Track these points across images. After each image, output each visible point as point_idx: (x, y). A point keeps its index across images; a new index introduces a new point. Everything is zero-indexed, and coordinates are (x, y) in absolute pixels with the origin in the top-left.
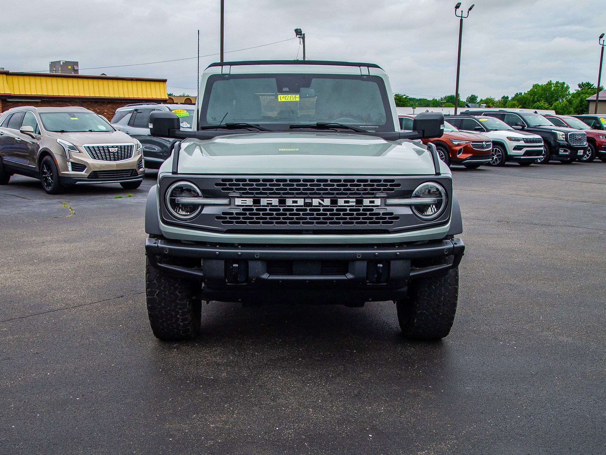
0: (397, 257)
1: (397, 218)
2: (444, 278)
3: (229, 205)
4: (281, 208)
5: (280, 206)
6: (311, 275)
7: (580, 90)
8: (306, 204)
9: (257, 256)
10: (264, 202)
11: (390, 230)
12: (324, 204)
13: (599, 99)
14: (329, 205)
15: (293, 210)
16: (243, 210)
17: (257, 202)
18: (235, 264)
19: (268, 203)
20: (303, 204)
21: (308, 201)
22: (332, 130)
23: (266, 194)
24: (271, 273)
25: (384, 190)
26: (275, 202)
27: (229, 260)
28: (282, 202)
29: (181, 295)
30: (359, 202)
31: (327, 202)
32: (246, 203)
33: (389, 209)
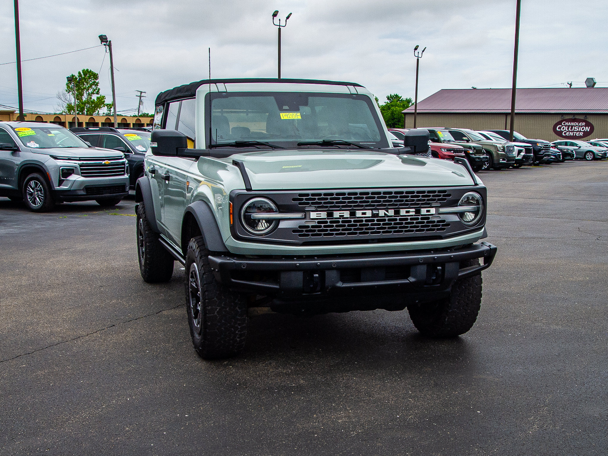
0: (450, 260)
1: (448, 225)
2: (471, 279)
3: (305, 218)
4: (352, 220)
5: (350, 218)
6: (377, 281)
7: (389, 102)
8: (374, 215)
9: (334, 265)
10: (336, 214)
11: (443, 235)
12: (389, 214)
13: (418, 111)
14: (393, 215)
15: (362, 221)
16: (319, 222)
17: (330, 215)
18: (315, 274)
19: (340, 216)
20: (371, 216)
21: (375, 212)
22: (335, 147)
23: (339, 207)
24: (344, 281)
25: (439, 200)
26: (347, 214)
27: (308, 271)
28: (353, 214)
29: (241, 311)
30: (418, 212)
31: (391, 213)
32: (321, 216)
33: (442, 217)
